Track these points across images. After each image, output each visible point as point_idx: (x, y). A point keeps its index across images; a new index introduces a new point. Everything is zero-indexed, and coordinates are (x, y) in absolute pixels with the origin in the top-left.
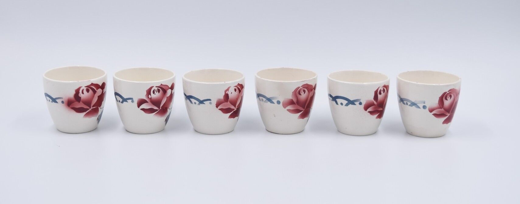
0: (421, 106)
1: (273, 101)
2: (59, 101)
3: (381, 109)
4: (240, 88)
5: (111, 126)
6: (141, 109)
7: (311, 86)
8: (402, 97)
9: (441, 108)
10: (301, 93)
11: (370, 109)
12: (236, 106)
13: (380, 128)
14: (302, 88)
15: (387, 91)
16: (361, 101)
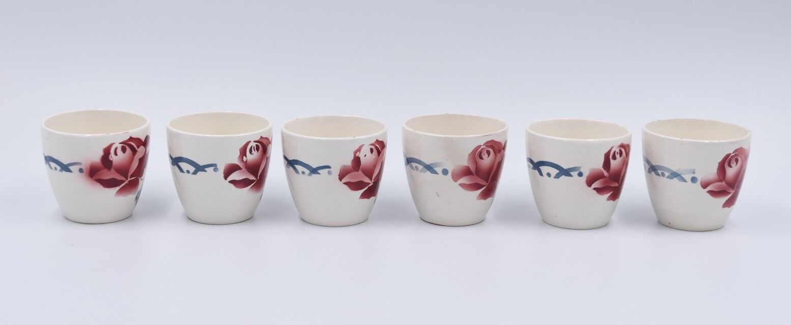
0: (688, 177)
1: (436, 169)
2: (74, 168)
3: (617, 185)
4: (379, 147)
5: (156, 211)
6: (230, 182)
7: (499, 143)
8: (654, 164)
9: (721, 181)
10: (483, 157)
11: (596, 185)
12: (373, 178)
13: (614, 217)
14: (484, 147)
15: (627, 154)
16: (582, 170)
